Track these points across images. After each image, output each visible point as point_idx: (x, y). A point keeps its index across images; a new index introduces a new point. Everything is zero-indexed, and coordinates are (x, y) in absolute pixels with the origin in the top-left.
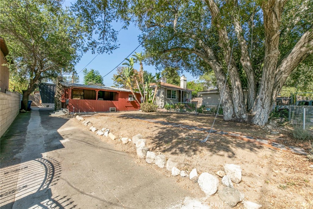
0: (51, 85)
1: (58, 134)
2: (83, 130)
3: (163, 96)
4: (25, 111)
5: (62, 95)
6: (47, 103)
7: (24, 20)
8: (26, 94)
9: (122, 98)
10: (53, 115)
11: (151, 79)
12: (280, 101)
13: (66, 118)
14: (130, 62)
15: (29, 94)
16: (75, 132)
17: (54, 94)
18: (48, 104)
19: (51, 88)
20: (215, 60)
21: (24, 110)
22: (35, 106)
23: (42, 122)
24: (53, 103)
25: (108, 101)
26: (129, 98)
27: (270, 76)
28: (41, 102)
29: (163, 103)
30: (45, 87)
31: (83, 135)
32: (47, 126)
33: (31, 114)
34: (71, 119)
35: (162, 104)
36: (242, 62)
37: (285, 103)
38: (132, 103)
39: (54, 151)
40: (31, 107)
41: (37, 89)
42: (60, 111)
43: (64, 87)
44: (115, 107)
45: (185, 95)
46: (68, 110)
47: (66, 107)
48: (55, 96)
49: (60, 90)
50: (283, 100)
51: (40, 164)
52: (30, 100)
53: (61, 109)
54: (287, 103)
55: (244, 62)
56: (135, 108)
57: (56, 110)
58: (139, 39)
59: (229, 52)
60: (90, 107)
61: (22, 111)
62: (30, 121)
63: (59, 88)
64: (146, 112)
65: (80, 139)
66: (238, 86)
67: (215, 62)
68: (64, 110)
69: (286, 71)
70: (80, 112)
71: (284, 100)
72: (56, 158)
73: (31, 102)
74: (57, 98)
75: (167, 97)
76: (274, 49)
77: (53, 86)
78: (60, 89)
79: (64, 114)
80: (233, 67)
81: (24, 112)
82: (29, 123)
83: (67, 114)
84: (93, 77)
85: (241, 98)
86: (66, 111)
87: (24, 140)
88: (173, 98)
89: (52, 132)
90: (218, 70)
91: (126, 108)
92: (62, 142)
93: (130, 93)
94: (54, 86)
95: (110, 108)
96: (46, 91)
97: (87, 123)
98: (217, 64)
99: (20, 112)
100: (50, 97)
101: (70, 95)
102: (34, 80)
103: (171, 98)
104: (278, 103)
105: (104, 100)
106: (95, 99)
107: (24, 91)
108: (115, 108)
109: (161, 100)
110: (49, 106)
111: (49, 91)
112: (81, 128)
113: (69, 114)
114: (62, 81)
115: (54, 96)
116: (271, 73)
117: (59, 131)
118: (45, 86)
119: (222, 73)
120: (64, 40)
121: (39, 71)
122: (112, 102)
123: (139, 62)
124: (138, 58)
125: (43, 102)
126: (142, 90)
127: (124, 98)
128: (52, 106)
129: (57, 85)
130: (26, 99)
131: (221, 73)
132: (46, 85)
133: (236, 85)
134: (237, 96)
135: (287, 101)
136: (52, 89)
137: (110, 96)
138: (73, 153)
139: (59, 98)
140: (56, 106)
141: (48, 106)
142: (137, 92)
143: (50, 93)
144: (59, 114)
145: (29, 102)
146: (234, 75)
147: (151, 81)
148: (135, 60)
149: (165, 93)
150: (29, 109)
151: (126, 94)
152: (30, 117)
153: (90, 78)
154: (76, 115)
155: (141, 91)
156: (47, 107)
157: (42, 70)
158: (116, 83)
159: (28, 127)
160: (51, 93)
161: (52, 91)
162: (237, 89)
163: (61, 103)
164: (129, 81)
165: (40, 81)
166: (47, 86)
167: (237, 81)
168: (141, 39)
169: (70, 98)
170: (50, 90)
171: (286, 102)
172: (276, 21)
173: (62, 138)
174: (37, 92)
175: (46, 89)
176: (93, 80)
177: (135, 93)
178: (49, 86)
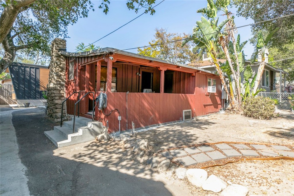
0: (31, 67)
6: (25, 99)
18: (27, 101)
19: (32, 72)
22: (4, 103)
28: (14, 97)
30: (20, 71)
49: (61, 71)
60: (151, 113)
63: (60, 67)
74: (55, 89)
77: (34, 69)
83: (103, 138)
86: (97, 129)
94: (36, 68)
95: (184, 111)
96: (22, 77)
108: (191, 110)
110: (30, 105)
111: (28, 78)
118: (21, 69)
122: (186, 96)
125: (19, 97)
136: (34, 74)
139: (60, 91)
141: (28, 105)
143: (29, 81)
156: (26, 107)
160: (32, 81)
161: (34, 77)
166: (25, 69)
170: (30, 77)
175: (22, 74)
178: (28, 69)
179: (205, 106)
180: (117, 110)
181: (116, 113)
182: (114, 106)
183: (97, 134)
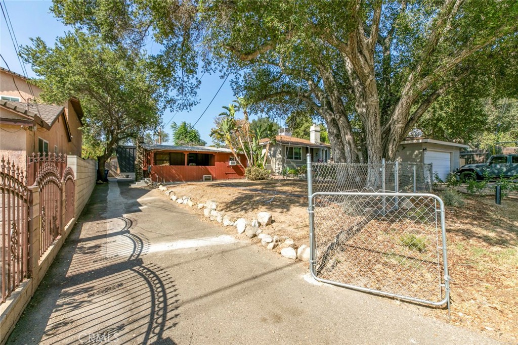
0: (130, 148)
1: (137, 202)
2: (164, 199)
3: (281, 157)
4: (102, 182)
5: (144, 162)
6: (126, 172)
7: (98, 76)
8: (102, 161)
9: (220, 162)
10: (133, 186)
11: (261, 133)
12: (472, 157)
13: (148, 188)
14: (230, 111)
15: (105, 161)
16: (155, 201)
17: (134, 159)
18: (127, 174)
20: (326, 107)
21: (100, 181)
22: (112, 176)
23: (122, 193)
24: (133, 172)
25: (200, 166)
26: (230, 162)
27: (373, 129)
28: (119, 171)
29: (281, 167)
30: (123, 151)
31: (162, 204)
32: (127, 196)
33: (109, 185)
34: (153, 190)
35: (279, 168)
36: (357, 108)
37: (479, 160)
38: (235, 168)
39: (132, 214)
40: (108, 178)
41: (114, 154)
42: (141, 181)
43: (146, 150)
44: (210, 174)
45: (317, 154)
46: (150, 179)
47: (148, 176)
48: (136, 163)
50: (475, 156)
51: (121, 220)
52: (106, 168)
53: (143, 178)
54: (481, 160)
55: (359, 108)
56: (239, 175)
57: (137, 180)
58: (231, 84)
59: (335, 98)
60: (177, 175)
61: (98, 182)
62: (108, 192)
63: (140, 152)
64: (252, 180)
65: (158, 206)
66: (349, 141)
67: (326, 110)
68: (146, 180)
69: (399, 120)
70: (166, 182)
71: (477, 155)
72: (135, 218)
73: (108, 171)
74: (137, 164)
75: (287, 159)
76: (370, 96)
77: (132, 150)
78: (141, 154)
79: (146, 185)
80: (340, 117)
81: (101, 184)
82: (108, 194)
83: (150, 184)
84: (185, 134)
85: (353, 156)
86: (148, 181)
87: (106, 207)
88: (296, 158)
89: (131, 201)
90: (329, 120)
91: (226, 175)
92: (140, 208)
93: (231, 154)
94: (134, 149)
95: (204, 176)
96: (124, 156)
97: (170, 193)
98: (328, 112)
99: (97, 183)
100: (129, 164)
101: (153, 161)
102: (112, 143)
103: (293, 159)
104: (468, 161)
105: (196, 165)
106: (184, 165)
107: (99, 158)
108: (211, 176)
109: (278, 162)
110: (129, 176)
111: (128, 156)
112: (162, 198)
113: (152, 185)
114: (143, 143)
115: (134, 163)
116: (373, 124)
117: (139, 200)
119: (334, 124)
120: (143, 91)
121: (117, 133)
122: (206, 168)
123: (242, 110)
124: (240, 104)
125: (122, 171)
126: (248, 150)
127: (222, 162)
128: (132, 176)
129: (137, 148)
130: (103, 168)
131: (332, 124)
132: (125, 148)
133: (346, 139)
134: (348, 153)
135: (483, 157)
136: (132, 153)
137: (204, 159)
138: (149, 215)
139: (140, 165)
140: (136, 175)
141: (127, 176)
142: (241, 152)
143: (129, 159)
144: (140, 184)
145: (106, 171)
146: (343, 127)
147: (261, 136)
148: (237, 108)
149: (283, 152)
150: (106, 180)
151: (226, 157)
152: (108, 188)
153: (181, 134)
154: (160, 185)
155: (246, 151)
156: (126, 178)
157: (119, 131)
158: (216, 141)
159: (108, 197)
160: (131, 158)
161: (132, 156)
162: (348, 145)
163: (142, 172)
164: (229, 137)
165: (118, 144)
166: (126, 150)
167: (347, 134)
168: (234, 84)
169: (152, 165)
170: (129, 155)
171: (481, 158)
172: (367, 64)
173: (140, 205)
174: (114, 158)
175: (124, 154)
176: (186, 137)
177: (238, 155)
178: (128, 150)
179: (226, 174)
180: (156, 173)
181: (156, 174)
182: (154, 171)
183: (148, 183)
